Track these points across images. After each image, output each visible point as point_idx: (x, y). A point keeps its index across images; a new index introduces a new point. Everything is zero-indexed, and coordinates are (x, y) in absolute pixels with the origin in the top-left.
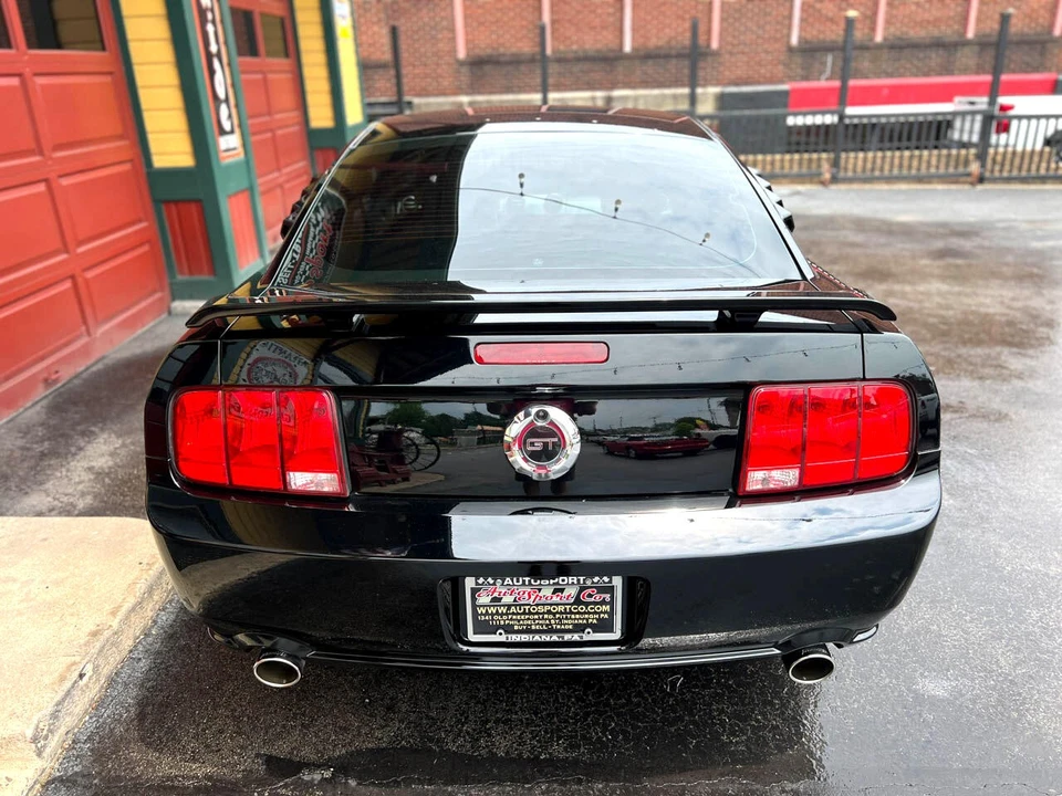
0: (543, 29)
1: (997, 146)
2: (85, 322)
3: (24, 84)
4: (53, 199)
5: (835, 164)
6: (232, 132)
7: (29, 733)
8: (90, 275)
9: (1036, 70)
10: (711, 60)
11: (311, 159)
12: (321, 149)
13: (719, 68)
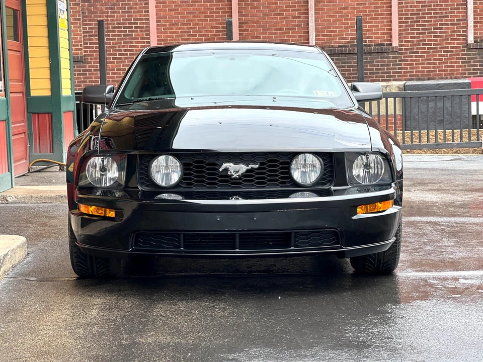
10: (393, 57)
11: (28, 121)
12: (38, 114)
13: (401, 65)
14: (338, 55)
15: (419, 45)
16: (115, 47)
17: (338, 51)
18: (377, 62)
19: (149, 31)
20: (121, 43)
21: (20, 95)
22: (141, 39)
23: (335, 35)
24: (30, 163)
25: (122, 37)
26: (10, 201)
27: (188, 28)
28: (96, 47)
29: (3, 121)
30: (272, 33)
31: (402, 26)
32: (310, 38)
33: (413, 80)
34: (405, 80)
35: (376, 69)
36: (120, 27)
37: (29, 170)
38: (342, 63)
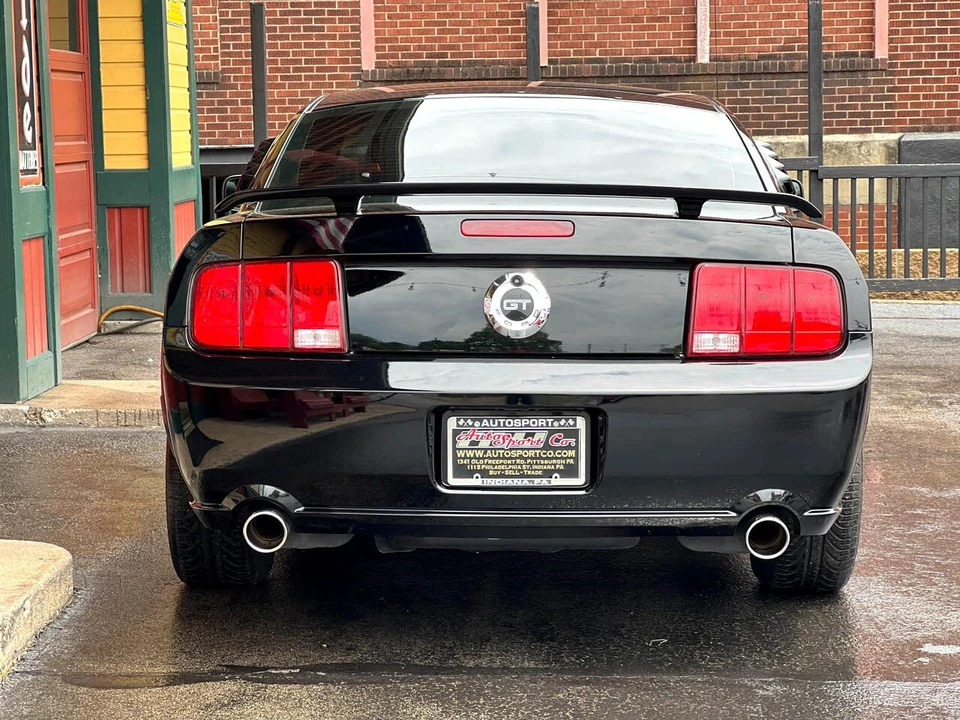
6: (33, 147)
10: (876, 82)
11: (98, 223)
12: (120, 208)
13: (892, 98)
14: (757, 77)
15: (933, 56)
16: (287, 54)
17: (758, 67)
18: (841, 91)
19: (358, 21)
20: (299, 46)
21: (82, 168)
22: (342, 37)
23: (752, 33)
24: (101, 314)
25: (302, 33)
26: (49, 420)
27: (439, 15)
28: (247, 54)
29: (37, 238)
30: (618, 29)
31: (897, 16)
32: (699, 38)
33: (917, 130)
34: (902, 130)
35: (838, 107)
36: (299, 13)
37: (99, 330)
38: (767, 93)
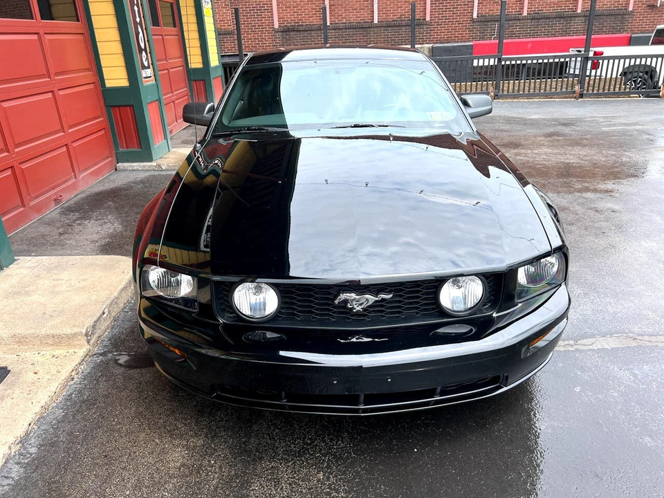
0: (325, 9)
1: (590, 76)
2: (74, 171)
3: (40, 38)
4: (56, 103)
5: (497, 87)
6: (149, 67)
7: (84, 331)
8: (75, 144)
9: (619, 32)
10: (426, 28)
11: (189, 87)
12: (195, 81)
13: (431, 33)
14: (392, 27)
15: (443, 19)
17: (392, 24)
19: (272, 12)
21: (180, 68)
22: (268, 17)
23: (390, 13)
25: (256, 16)
26: (164, 168)
27: (297, 10)
30: (350, 12)
31: (433, 6)
32: (374, 15)
33: (438, 43)
34: (433, 43)
38: (394, 32)
